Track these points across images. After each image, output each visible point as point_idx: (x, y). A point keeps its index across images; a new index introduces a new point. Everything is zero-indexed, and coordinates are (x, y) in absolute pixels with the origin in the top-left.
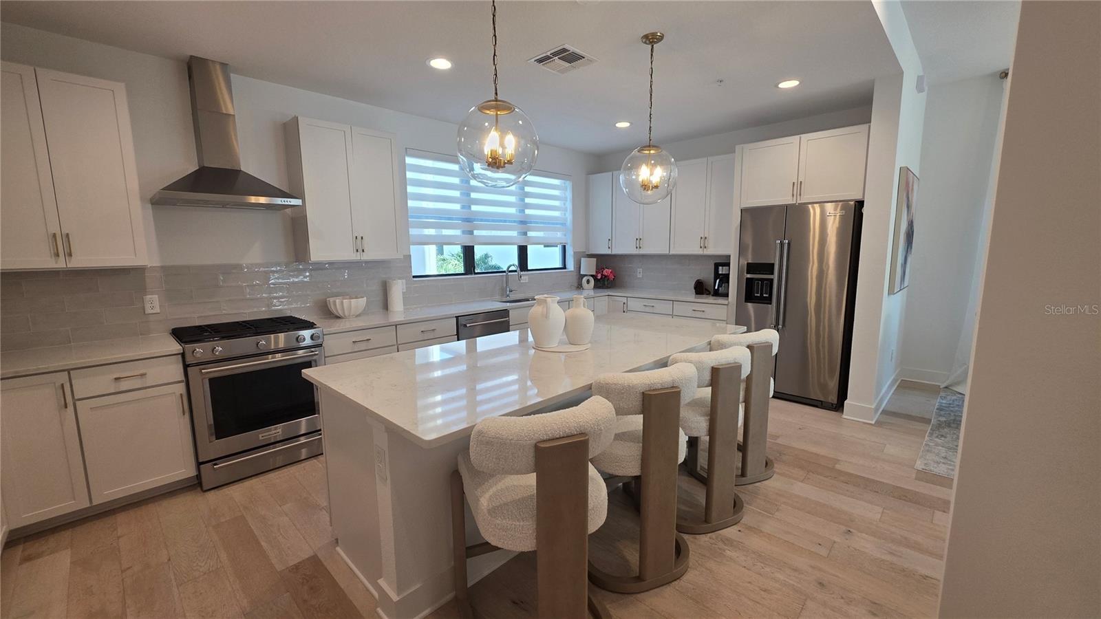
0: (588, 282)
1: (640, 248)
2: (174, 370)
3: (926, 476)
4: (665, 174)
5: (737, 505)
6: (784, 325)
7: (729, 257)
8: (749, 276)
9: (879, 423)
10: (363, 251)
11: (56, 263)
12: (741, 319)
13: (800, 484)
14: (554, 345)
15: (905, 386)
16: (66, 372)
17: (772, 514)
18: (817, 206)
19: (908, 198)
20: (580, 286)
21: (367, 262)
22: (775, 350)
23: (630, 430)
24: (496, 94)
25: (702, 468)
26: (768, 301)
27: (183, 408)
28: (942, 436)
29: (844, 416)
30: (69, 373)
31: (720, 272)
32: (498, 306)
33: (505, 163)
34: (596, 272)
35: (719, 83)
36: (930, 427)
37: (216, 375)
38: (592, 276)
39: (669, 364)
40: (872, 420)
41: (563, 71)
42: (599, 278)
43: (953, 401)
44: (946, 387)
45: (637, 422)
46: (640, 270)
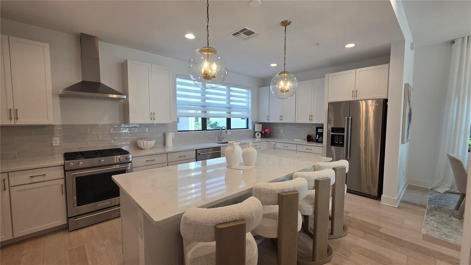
0: (258, 135)
1: (282, 120)
2: (60, 173)
3: (427, 238)
4: (292, 85)
5: (329, 251)
6: (350, 157)
7: (323, 124)
8: (332, 133)
9: (399, 207)
10: (154, 119)
11: (10, 122)
12: (329, 154)
13: (361, 239)
14: (237, 165)
15: (410, 188)
16: (7, 173)
17: (348, 257)
18: (364, 102)
19: (409, 98)
20: (254, 137)
21: (157, 124)
22: (347, 170)
23: (272, 212)
24: (208, 44)
25: (311, 229)
26: (342, 145)
27: (62, 191)
28: (433, 215)
29: (381, 203)
30: (8, 174)
31: (319, 132)
32: (217, 145)
33: (211, 77)
34: (262, 130)
35: (317, 45)
36: (426, 210)
37: (79, 176)
38: (260, 132)
39: (293, 178)
40: (396, 206)
41: (245, 39)
42: (263, 133)
43: (436, 196)
44: (431, 189)
45: (275, 209)
46: (282, 130)
